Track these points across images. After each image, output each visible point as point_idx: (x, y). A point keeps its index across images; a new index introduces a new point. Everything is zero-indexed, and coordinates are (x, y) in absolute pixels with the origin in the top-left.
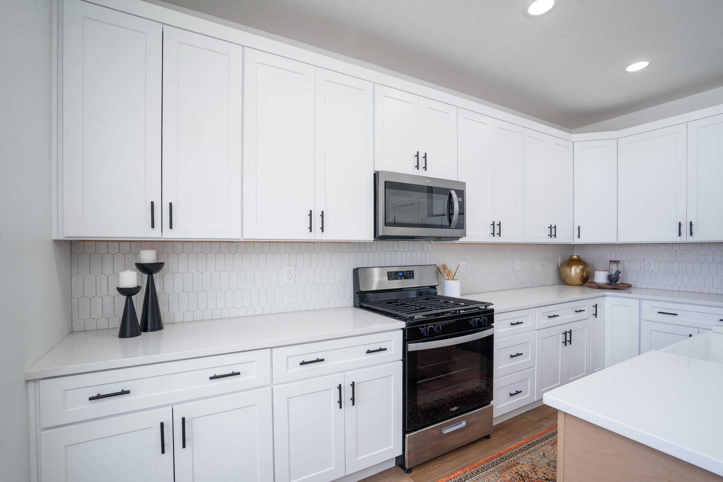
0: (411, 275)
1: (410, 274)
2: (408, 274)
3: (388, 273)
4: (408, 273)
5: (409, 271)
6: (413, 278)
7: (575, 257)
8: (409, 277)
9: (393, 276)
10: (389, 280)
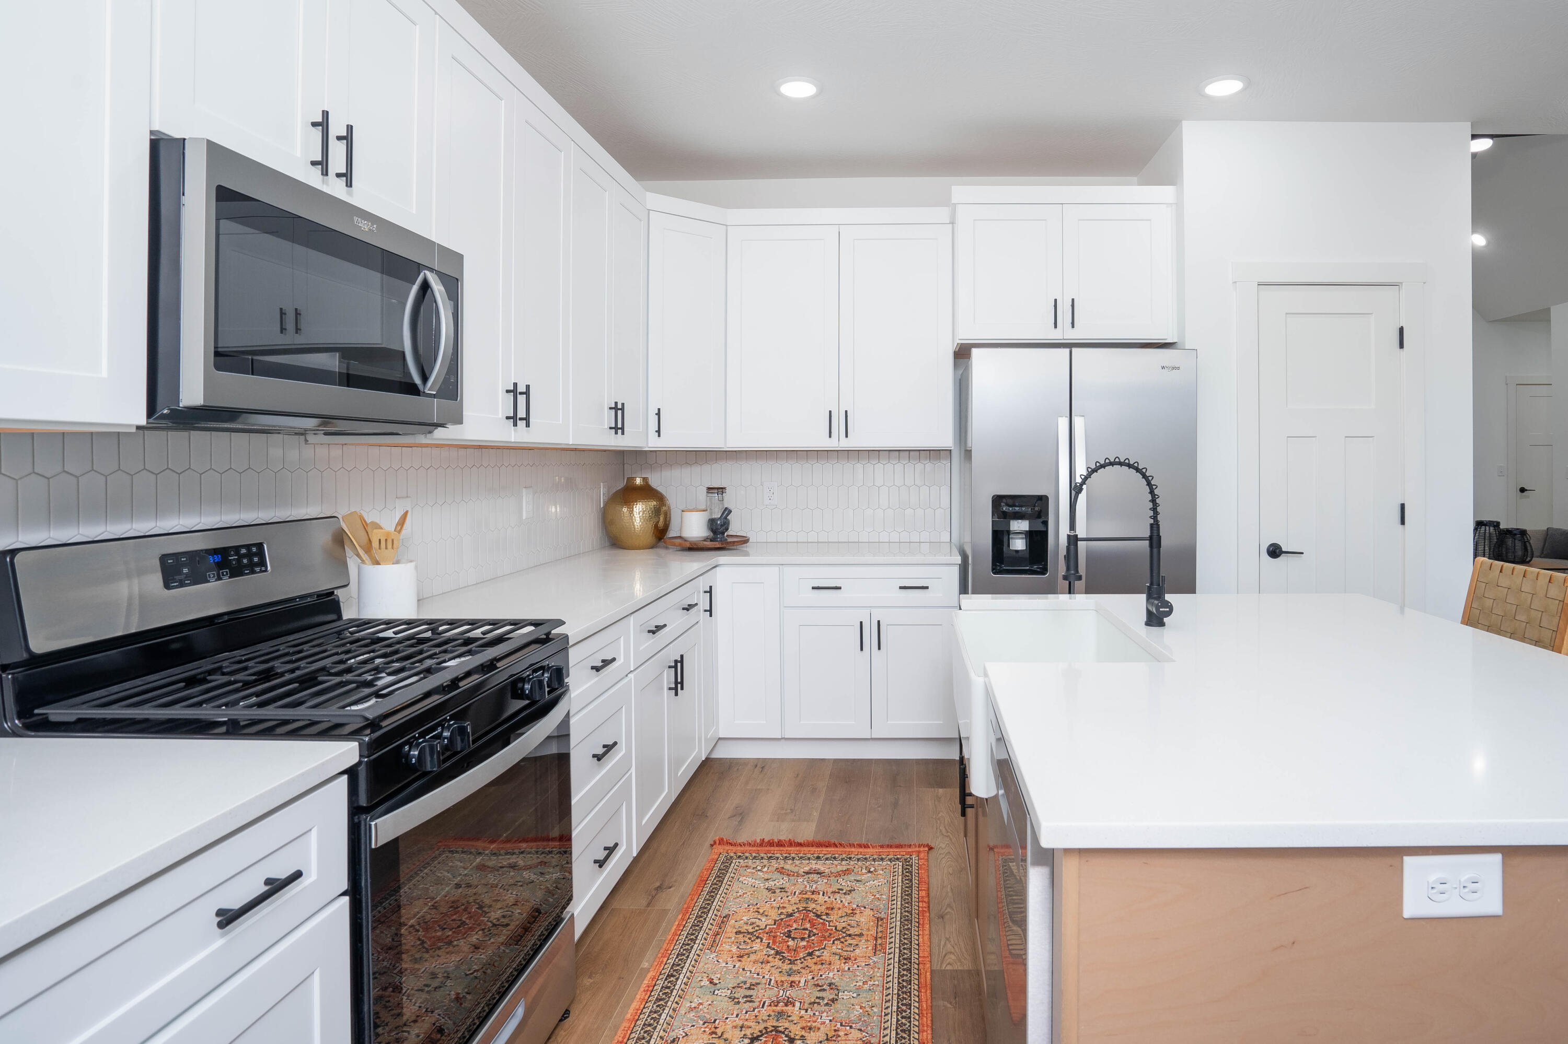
0: (256, 559)
1: (250, 555)
2: (244, 556)
3: (163, 558)
4: (243, 551)
5: (248, 547)
6: (263, 569)
7: (638, 481)
8: (246, 566)
9: (185, 570)
10: (167, 586)
